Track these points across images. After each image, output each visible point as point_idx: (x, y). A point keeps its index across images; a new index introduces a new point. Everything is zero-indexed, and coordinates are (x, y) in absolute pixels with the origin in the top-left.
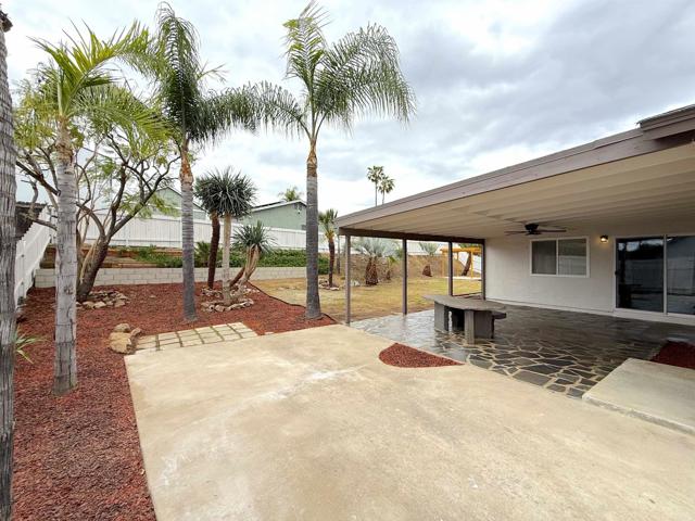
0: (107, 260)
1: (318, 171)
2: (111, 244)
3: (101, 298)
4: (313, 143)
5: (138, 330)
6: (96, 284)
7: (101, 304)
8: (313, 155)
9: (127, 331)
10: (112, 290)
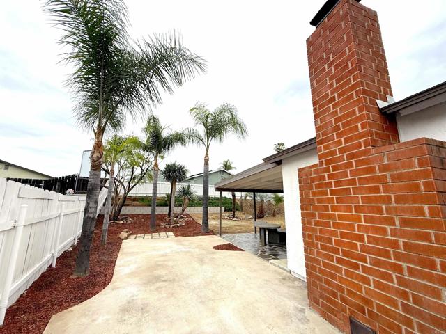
0: (127, 202)
1: (209, 162)
2: (128, 195)
3: (122, 220)
4: (207, 150)
5: (131, 232)
6: (121, 213)
7: (122, 222)
8: (207, 155)
9: (127, 232)
10: (127, 216)
